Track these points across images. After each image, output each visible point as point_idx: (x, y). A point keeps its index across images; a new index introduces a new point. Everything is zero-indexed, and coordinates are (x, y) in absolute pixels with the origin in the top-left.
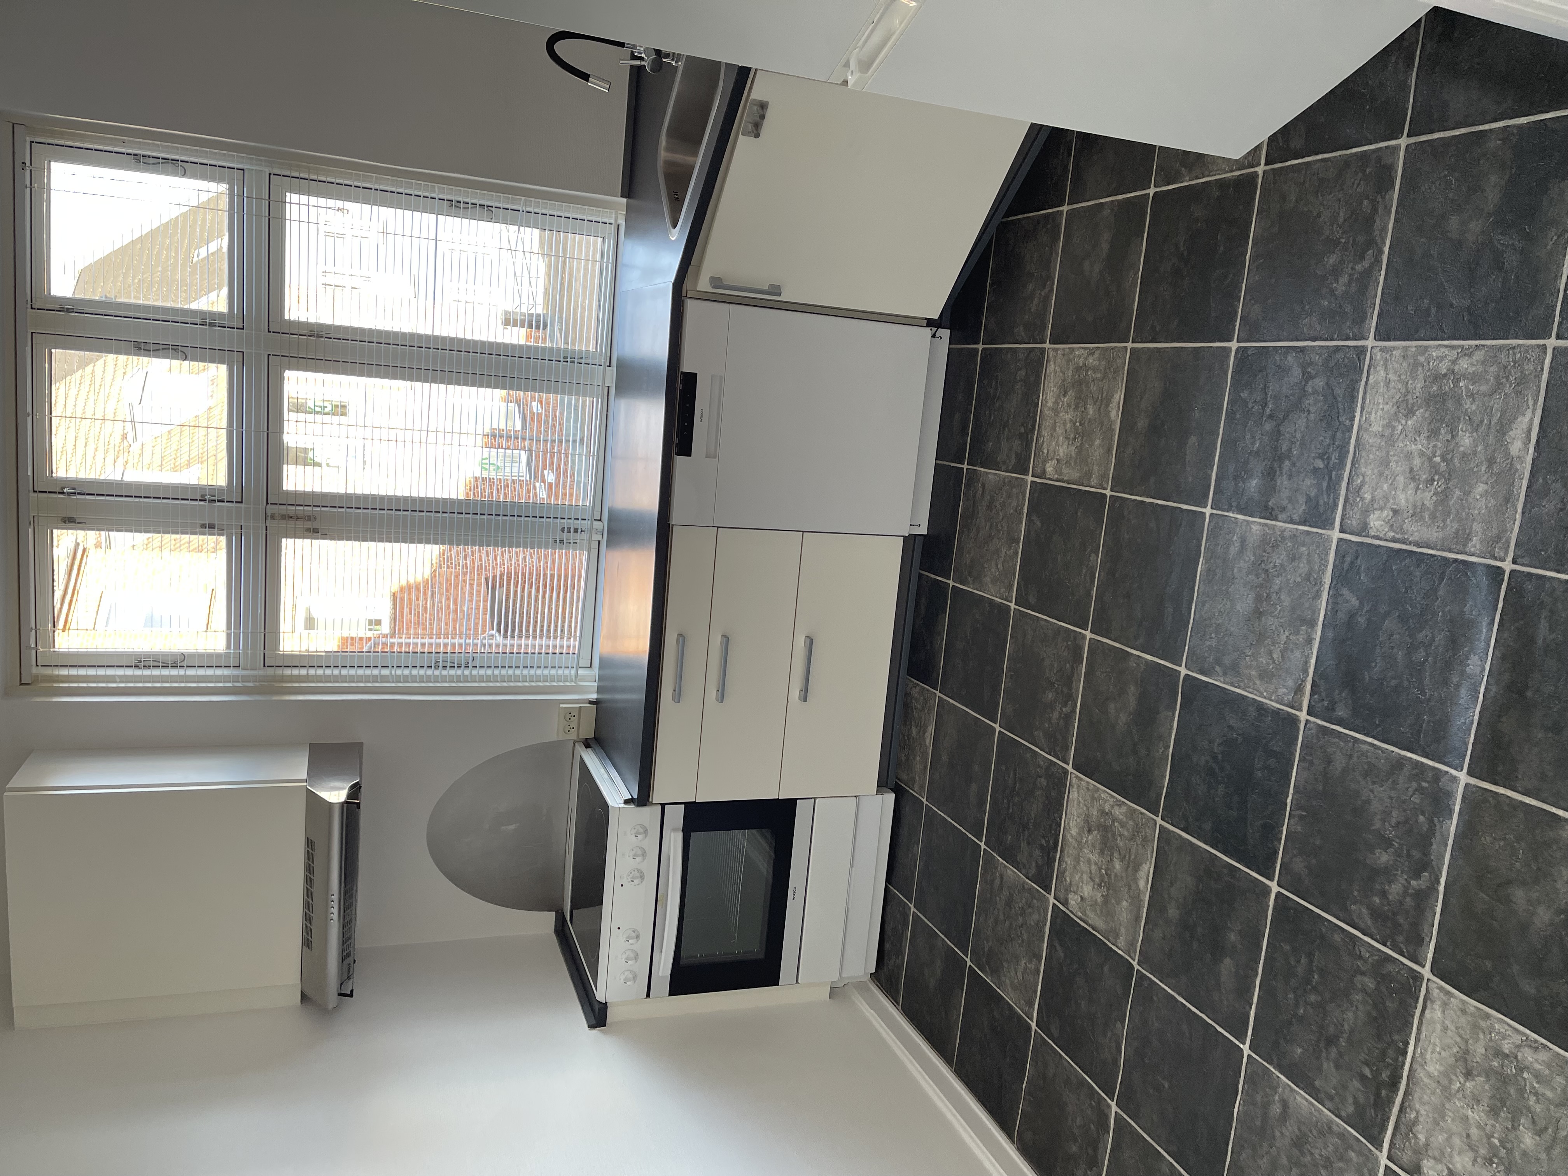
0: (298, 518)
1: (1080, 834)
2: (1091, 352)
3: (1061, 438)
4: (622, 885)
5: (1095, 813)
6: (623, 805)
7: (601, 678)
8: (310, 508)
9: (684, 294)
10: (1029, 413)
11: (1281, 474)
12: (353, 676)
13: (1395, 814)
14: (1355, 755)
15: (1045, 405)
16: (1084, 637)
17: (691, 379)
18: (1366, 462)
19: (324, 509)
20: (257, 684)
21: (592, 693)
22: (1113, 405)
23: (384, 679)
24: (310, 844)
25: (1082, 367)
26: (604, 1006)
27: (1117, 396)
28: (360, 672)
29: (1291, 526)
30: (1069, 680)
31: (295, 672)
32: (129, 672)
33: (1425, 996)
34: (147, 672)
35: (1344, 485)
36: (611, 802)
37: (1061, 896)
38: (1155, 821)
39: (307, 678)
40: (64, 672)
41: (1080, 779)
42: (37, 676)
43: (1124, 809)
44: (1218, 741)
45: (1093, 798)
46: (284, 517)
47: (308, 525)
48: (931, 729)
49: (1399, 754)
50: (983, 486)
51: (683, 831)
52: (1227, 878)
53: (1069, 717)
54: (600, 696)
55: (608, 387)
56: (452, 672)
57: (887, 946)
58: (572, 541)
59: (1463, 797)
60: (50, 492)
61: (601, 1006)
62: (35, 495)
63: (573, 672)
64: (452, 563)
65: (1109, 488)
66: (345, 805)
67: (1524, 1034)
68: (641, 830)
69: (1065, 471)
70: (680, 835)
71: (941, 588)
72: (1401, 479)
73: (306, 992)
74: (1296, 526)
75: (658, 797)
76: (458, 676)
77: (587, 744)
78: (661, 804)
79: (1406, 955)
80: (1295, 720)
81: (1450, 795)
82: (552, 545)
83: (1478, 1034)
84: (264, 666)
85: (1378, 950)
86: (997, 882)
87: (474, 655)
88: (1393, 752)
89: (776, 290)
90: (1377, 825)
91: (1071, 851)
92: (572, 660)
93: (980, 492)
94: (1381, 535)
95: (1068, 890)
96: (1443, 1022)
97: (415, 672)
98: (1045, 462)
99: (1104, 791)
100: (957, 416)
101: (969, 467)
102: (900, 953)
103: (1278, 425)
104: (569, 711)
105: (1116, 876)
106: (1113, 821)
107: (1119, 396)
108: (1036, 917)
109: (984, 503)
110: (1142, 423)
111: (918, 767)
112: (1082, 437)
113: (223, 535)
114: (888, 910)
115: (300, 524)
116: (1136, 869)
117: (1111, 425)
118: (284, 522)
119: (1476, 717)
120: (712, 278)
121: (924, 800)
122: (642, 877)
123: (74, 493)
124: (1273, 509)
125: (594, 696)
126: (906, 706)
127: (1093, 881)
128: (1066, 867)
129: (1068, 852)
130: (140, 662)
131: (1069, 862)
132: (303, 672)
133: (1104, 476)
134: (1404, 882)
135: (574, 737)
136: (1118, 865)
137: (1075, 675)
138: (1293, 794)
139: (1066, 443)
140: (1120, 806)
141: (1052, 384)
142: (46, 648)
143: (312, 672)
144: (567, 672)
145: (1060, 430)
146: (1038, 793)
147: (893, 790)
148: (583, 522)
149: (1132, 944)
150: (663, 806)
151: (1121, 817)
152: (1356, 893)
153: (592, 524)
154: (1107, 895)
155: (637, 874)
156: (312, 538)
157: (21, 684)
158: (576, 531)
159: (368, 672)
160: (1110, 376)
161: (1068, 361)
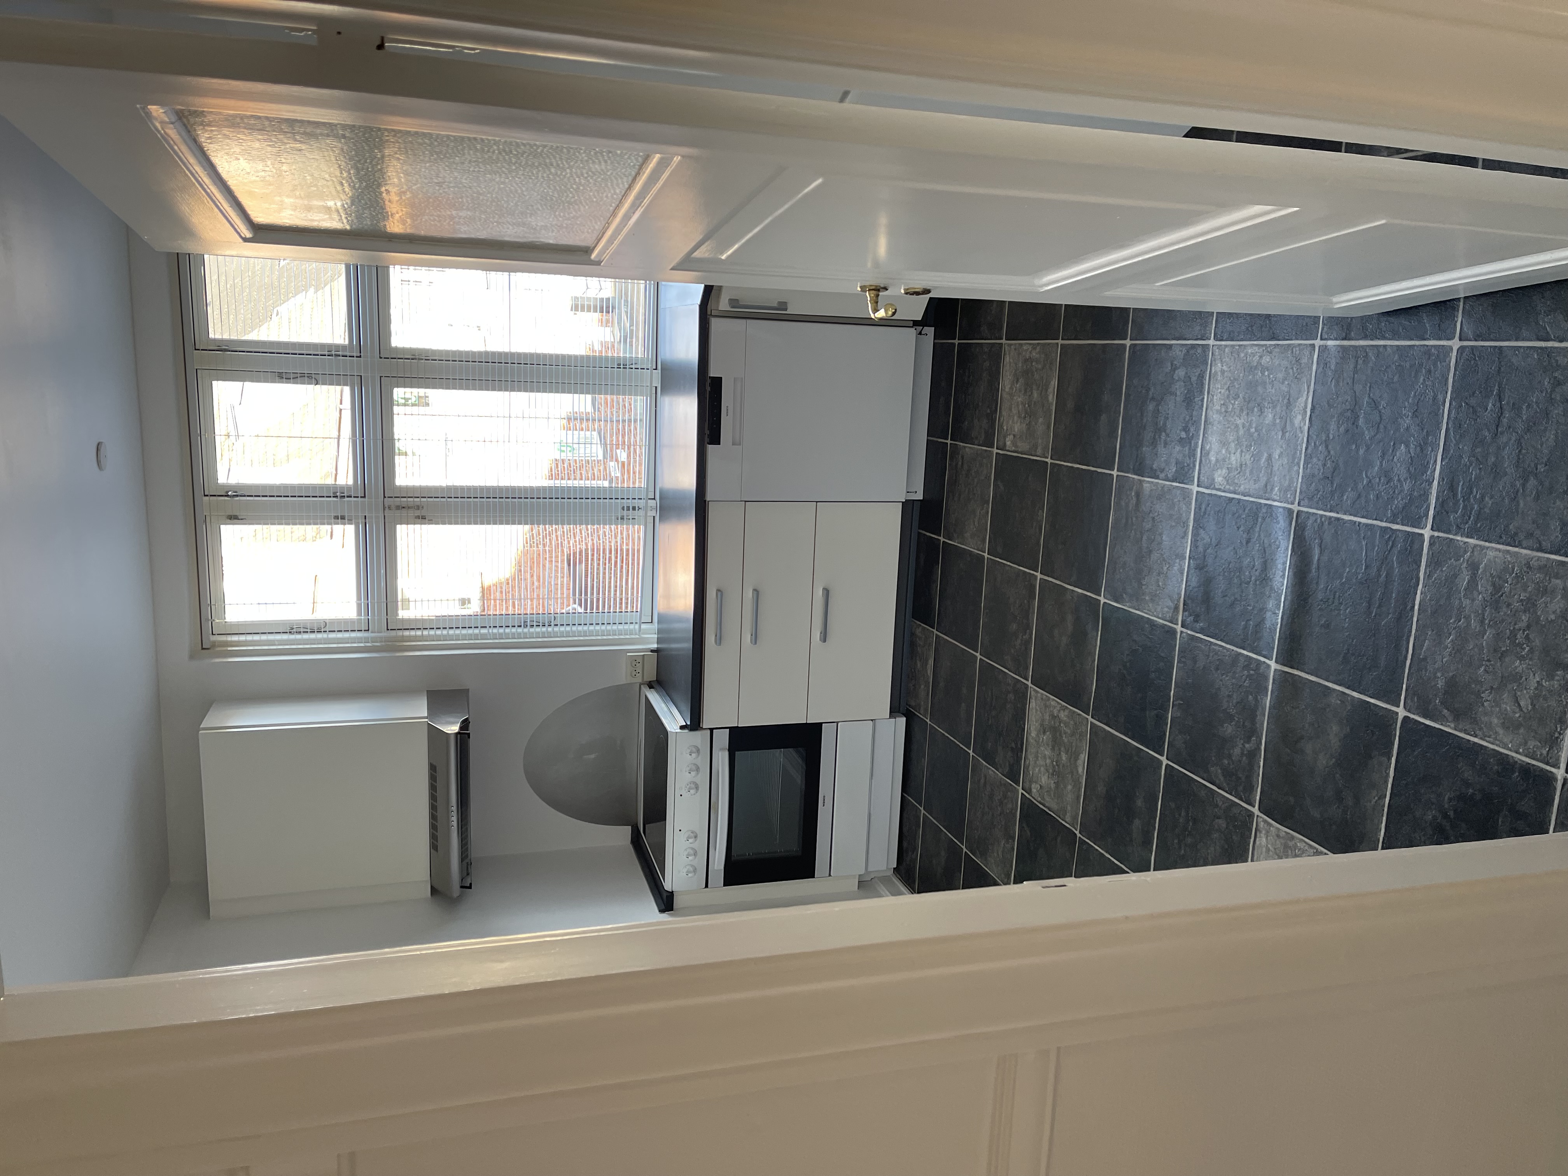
0: (409, 508)
1: (1037, 735)
2: (1034, 347)
3: (1015, 417)
4: (681, 795)
5: (1048, 718)
6: (679, 731)
7: (660, 631)
8: (418, 500)
9: (709, 313)
10: (993, 397)
11: (1160, 444)
12: (458, 635)
13: (1235, 696)
14: (1211, 654)
15: (1004, 390)
16: (1036, 577)
17: (717, 382)
18: (1212, 432)
19: (429, 499)
20: (383, 643)
21: (653, 643)
22: (1050, 390)
23: (484, 637)
24: (433, 768)
25: (1028, 359)
26: (671, 894)
27: (1052, 383)
28: (464, 631)
29: (1167, 483)
30: (1027, 614)
31: (413, 633)
32: (285, 637)
33: (1256, 829)
34: (299, 636)
35: (1199, 450)
36: (669, 729)
37: (1027, 786)
38: (1088, 719)
39: (422, 638)
40: (235, 638)
41: (1037, 692)
42: (214, 642)
43: (1067, 712)
44: (1127, 652)
45: (1046, 706)
46: (398, 508)
47: (418, 513)
48: (931, 662)
49: (1237, 652)
50: (963, 457)
51: (729, 750)
52: (1136, 758)
53: (1027, 643)
54: (659, 646)
55: (656, 387)
56: (538, 629)
57: (905, 844)
58: (631, 517)
59: (1274, 680)
60: (219, 496)
61: (668, 894)
62: (207, 498)
63: (637, 626)
64: (534, 542)
65: (1050, 457)
66: (459, 736)
67: (1315, 848)
68: (694, 750)
69: (1019, 444)
70: (727, 754)
71: (933, 545)
72: (1233, 445)
73: (436, 886)
74: (1170, 483)
75: (707, 723)
76: (543, 633)
77: (651, 686)
78: (709, 729)
79: (1244, 799)
80: (1174, 632)
81: (1266, 678)
82: (615, 521)
83: (1288, 852)
84: (388, 630)
85: (1228, 799)
86: (982, 781)
87: (556, 615)
88: (1233, 650)
89: (783, 306)
90: (1225, 705)
91: (1031, 750)
92: (636, 617)
93: (960, 463)
94: (1222, 488)
95: (1031, 782)
96: (1267, 845)
97: (508, 630)
98: (1005, 437)
99: (1054, 700)
100: (942, 399)
101: (952, 442)
102: (915, 849)
103: (1158, 405)
104: (634, 659)
105: (1063, 766)
106: (1060, 723)
107: (1054, 383)
108: (1010, 806)
109: (964, 473)
110: (1070, 405)
111: (922, 694)
112: (1030, 417)
113: (352, 524)
114: (905, 815)
115: (412, 513)
116: (1077, 759)
117: (1049, 407)
118: (399, 511)
119: (1279, 620)
120: (730, 300)
121: (928, 721)
122: (697, 788)
123: (237, 496)
124: (1156, 470)
125: (655, 646)
126: (913, 645)
127: (1048, 772)
128: (1029, 763)
129: (1030, 752)
130: (292, 629)
131: (1031, 759)
132: (419, 633)
133: (1045, 448)
134: (1241, 746)
135: (640, 680)
136: (1064, 757)
137: (1031, 608)
138: (1175, 689)
139: (1019, 421)
140: (1064, 710)
141: (1008, 374)
142: (222, 619)
143: (426, 633)
144: (632, 626)
145: (1014, 411)
146: (1008, 706)
147: (905, 715)
148: (640, 501)
149: (1075, 818)
150: (712, 730)
151: (1065, 719)
152: (1213, 758)
153: (647, 503)
154: (1058, 782)
155: (693, 786)
156: (421, 524)
157: (203, 649)
158: (634, 509)
159: (470, 631)
160: (1047, 367)
161: (1019, 354)
